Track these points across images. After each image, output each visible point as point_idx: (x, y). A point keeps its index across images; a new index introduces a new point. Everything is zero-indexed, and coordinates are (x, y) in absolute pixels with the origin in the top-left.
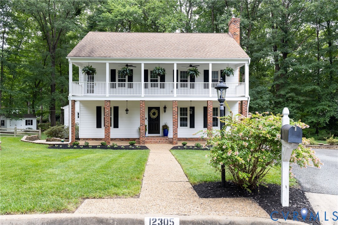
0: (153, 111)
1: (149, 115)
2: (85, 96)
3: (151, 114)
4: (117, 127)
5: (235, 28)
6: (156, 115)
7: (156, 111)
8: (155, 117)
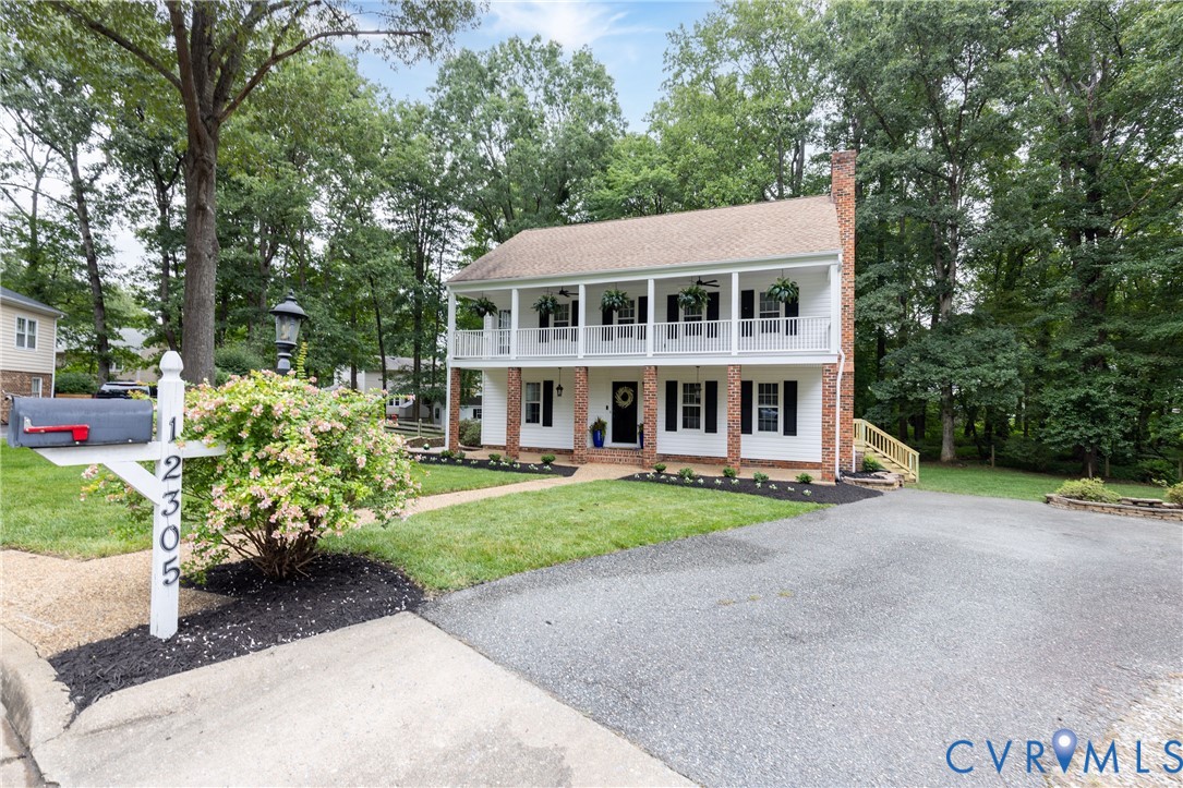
0: (621, 391)
1: (614, 400)
2: (493, 359)
3: (619, 398)
4: (550, 425)
5: (842, 177)
6: (630, 401)
7: (630, 392)
8: (626, 404)
